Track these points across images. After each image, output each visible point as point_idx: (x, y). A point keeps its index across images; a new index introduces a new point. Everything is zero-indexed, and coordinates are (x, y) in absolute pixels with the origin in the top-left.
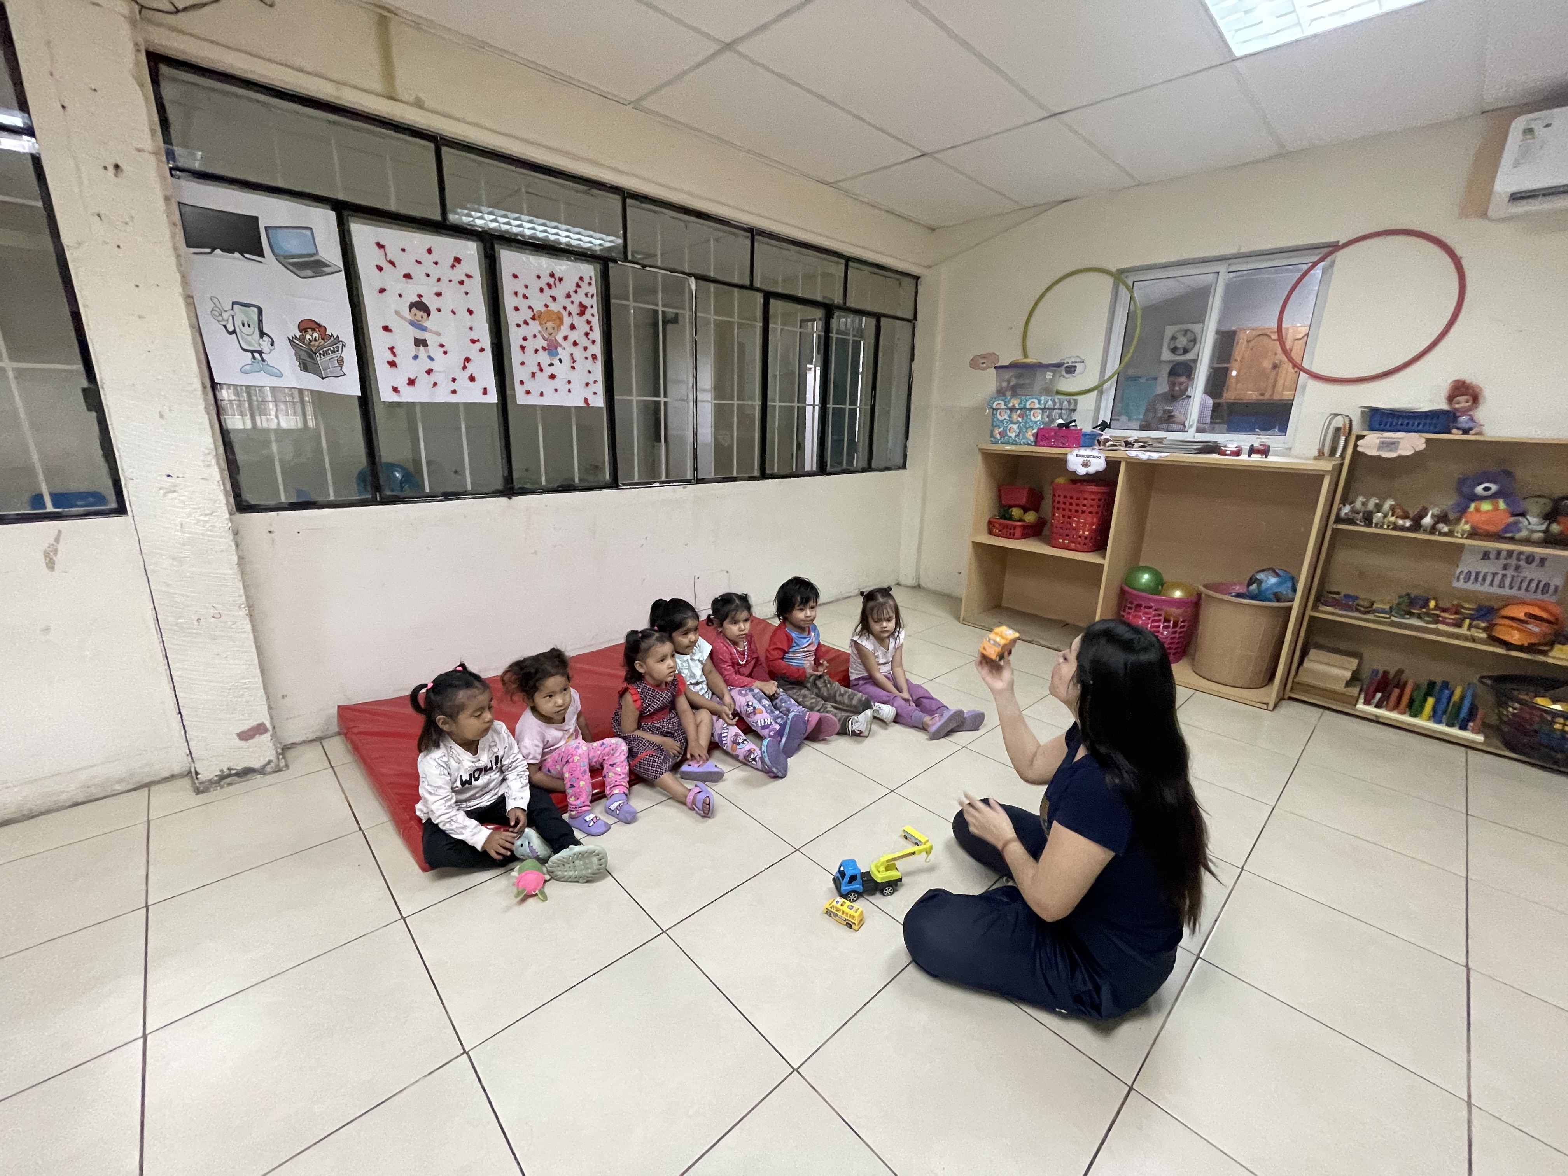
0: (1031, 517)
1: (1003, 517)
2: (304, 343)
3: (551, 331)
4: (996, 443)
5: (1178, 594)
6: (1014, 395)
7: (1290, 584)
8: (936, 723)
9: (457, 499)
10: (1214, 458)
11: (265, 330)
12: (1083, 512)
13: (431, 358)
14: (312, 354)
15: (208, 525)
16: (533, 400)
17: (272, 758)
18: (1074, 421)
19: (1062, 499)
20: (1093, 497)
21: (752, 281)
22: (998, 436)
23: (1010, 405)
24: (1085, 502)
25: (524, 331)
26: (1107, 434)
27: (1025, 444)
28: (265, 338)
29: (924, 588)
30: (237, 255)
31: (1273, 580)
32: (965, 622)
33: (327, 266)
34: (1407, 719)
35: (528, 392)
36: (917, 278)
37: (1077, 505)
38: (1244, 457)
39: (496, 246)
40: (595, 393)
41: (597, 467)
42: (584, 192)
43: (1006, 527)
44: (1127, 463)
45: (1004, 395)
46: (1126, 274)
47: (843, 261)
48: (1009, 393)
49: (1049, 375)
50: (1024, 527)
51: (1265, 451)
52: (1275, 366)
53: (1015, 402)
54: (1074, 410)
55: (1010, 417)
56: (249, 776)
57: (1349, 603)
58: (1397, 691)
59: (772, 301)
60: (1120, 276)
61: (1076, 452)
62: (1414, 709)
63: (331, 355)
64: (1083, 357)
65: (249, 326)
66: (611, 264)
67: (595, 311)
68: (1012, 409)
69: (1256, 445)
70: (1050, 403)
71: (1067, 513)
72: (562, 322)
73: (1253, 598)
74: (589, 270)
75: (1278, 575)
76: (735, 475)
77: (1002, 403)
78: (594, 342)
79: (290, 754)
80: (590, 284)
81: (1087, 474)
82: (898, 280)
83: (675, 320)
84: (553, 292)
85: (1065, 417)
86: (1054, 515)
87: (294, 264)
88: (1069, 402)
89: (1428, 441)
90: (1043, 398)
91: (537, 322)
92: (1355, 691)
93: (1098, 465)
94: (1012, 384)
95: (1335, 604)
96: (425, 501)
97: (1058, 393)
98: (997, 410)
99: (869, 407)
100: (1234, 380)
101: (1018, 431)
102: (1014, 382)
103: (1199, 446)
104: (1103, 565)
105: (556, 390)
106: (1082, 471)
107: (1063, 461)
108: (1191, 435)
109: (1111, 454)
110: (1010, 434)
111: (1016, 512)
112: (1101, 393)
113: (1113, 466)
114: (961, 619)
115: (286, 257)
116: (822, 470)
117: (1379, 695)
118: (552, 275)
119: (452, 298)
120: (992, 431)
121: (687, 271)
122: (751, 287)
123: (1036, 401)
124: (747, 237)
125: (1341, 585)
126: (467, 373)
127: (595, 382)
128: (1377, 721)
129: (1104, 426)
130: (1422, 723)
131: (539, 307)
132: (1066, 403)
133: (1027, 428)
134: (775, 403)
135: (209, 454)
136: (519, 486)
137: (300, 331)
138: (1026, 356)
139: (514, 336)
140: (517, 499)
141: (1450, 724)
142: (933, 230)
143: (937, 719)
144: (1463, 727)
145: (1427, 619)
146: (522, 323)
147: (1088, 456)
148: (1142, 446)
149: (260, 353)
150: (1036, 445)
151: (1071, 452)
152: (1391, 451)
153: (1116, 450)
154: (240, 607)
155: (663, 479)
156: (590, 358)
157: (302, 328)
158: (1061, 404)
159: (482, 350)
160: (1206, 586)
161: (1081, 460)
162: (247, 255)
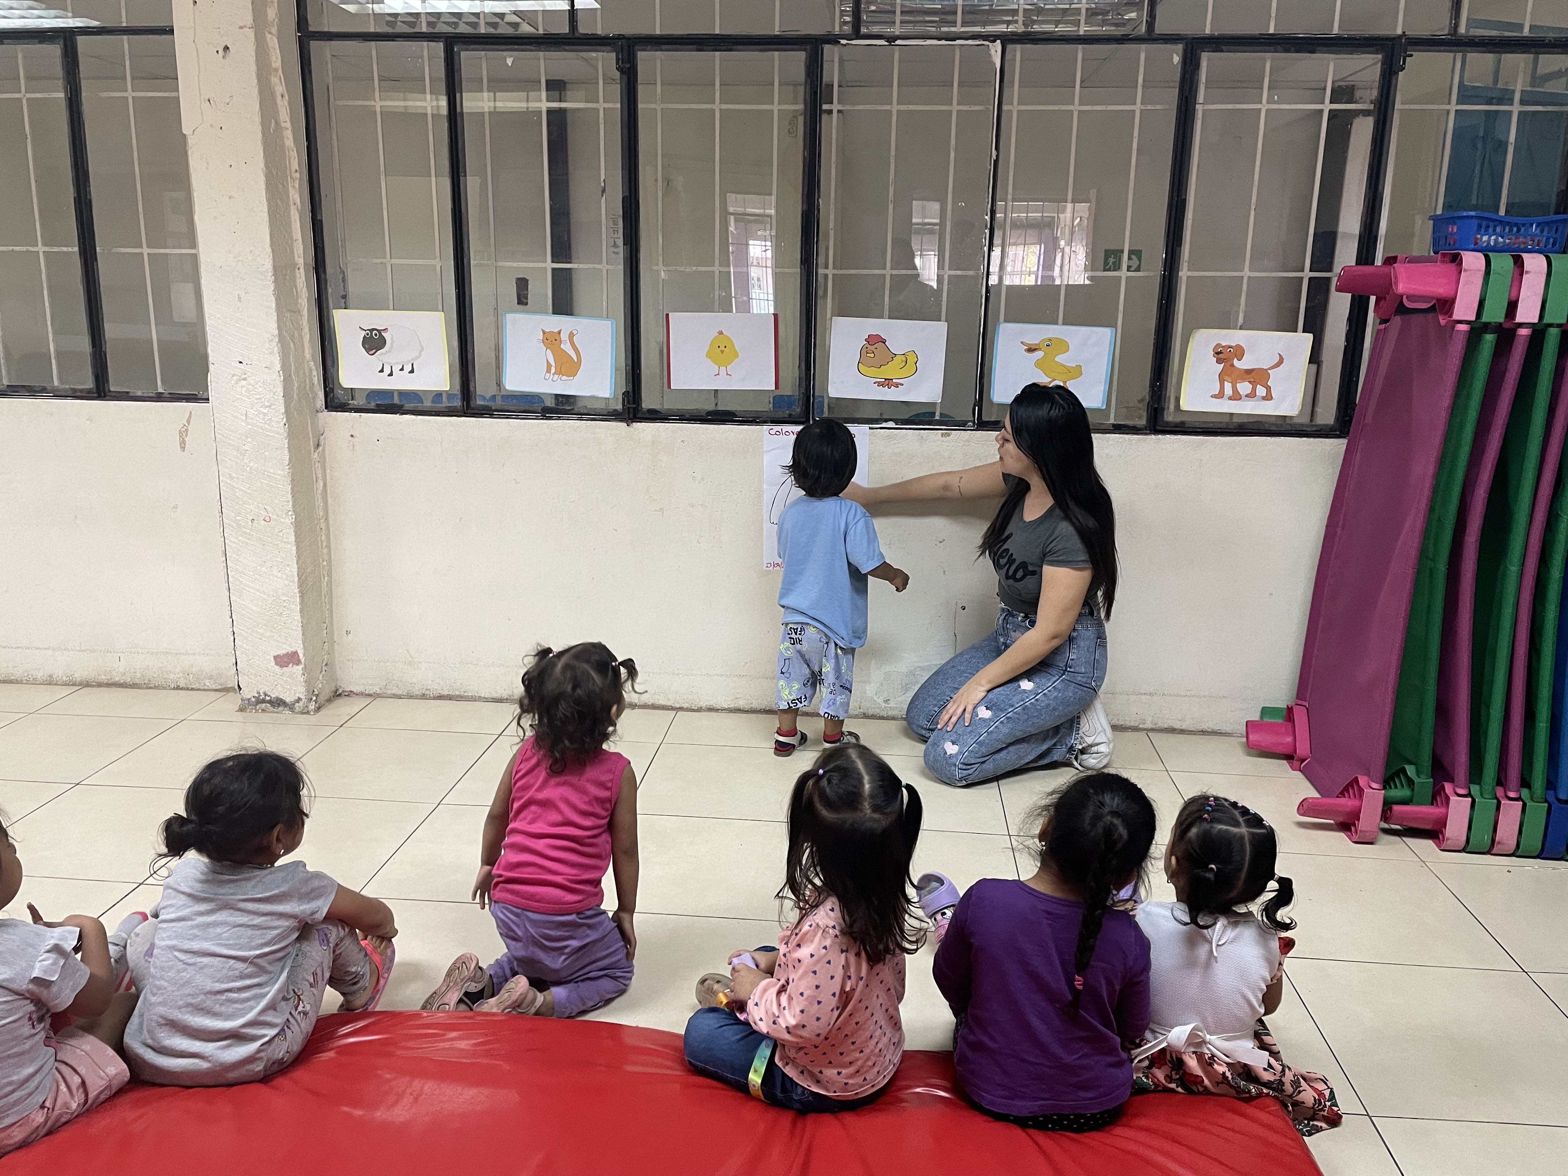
17: (302, 696)
56: (280, 709)
66: (828, 47)
136: (645, 408)
154: (287, 514)
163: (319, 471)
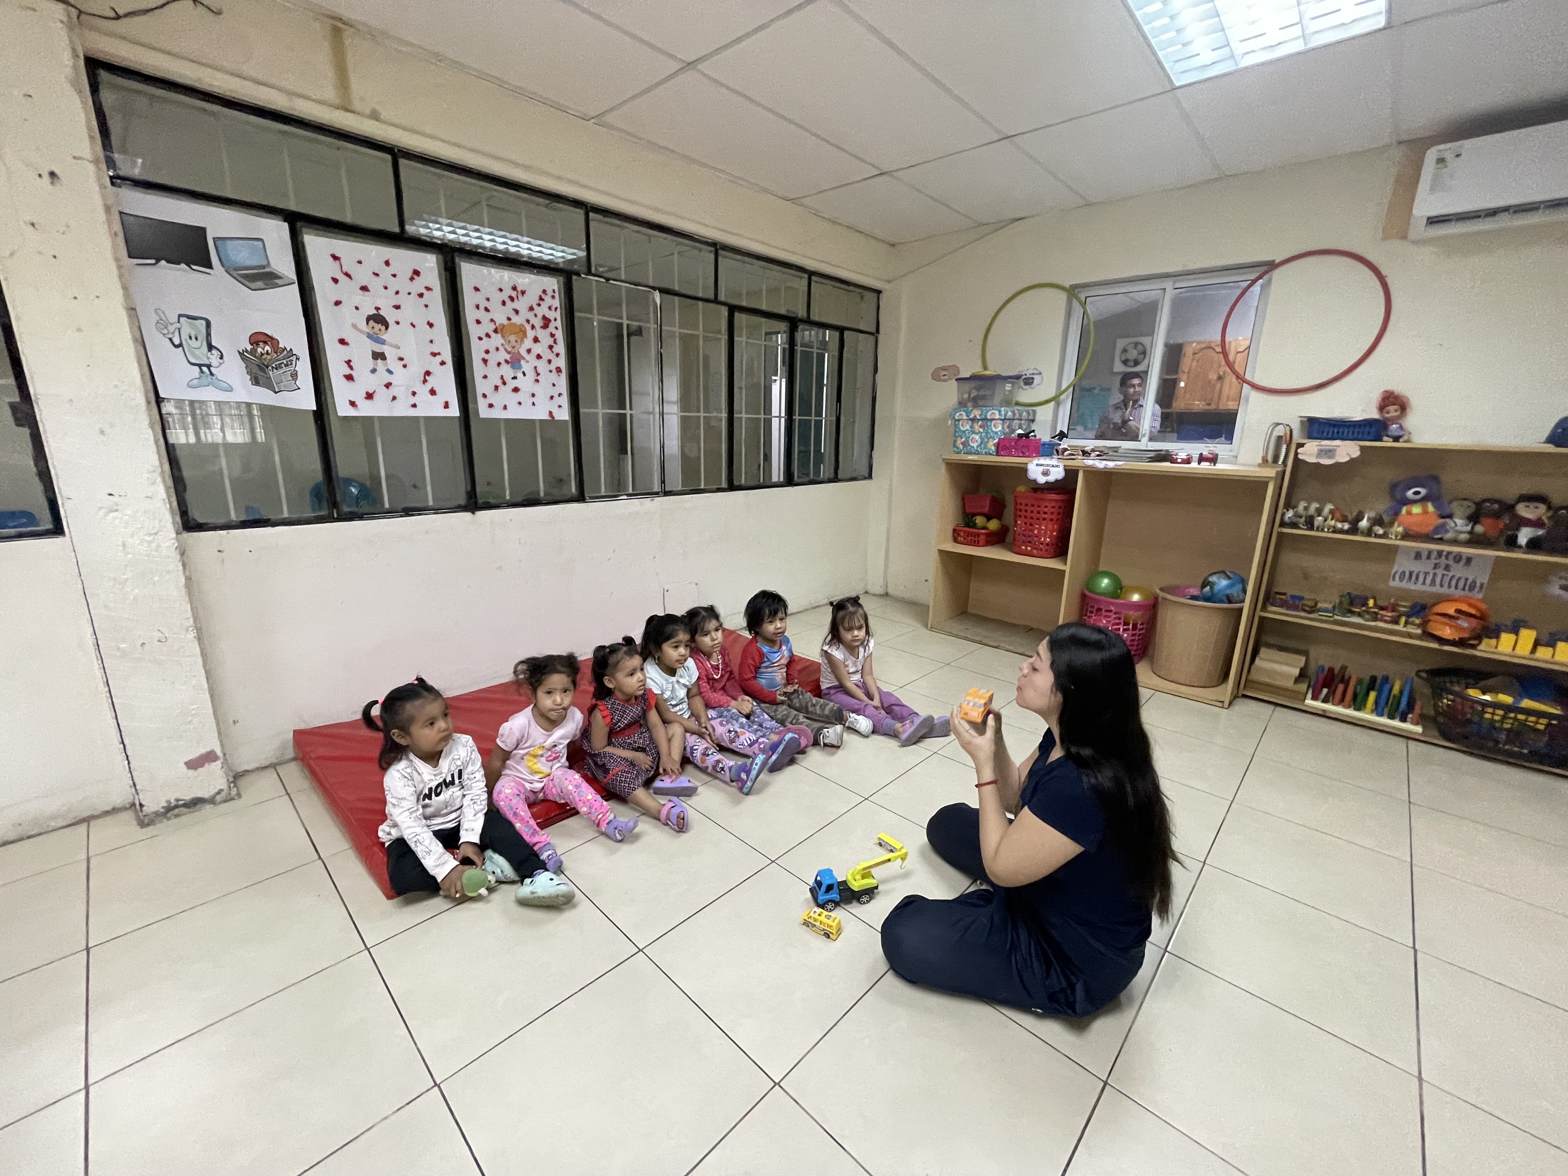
0: (994, 525)
1: (967, 525)
2: (255, 357)
3: (513, 343)
4: (959, 453)
5: (1136, 597)
6: (976, 405)
7: (1239, 587)
8: (907, 729)
9: (419, 515)
10: (1167, 465)
11: (213, 344)
12: (1044, 519)
13: (390, 372)
14: (263, 367)
15: (153, 545)
16: (497, 413)
17: (222, 787)
18: (1033, 431)
19: (1023, 507)
20: (1053, 504)
21: (716, 295)
22: (961, 447)
23: (972, 416)
24: (1046, 510)
25: (486, 344)
26: (1065, 444)
27: (986, 453)
28: (214, 352)
29: (891, 596)
30: (183, 266)
31: (1224, 583)
32: (932, 629)
33: (279, 278)
34: (1351, 712)
35: (491, 406)
36: (879, 292)
37: (1039, 512)
38: (1194, 465)
39: (457, 260)
40: (560, 406)
41: (561, 480)
42: (547, 206)
43: (969, 534)
44: (1084, 471)
45: (966, 406)
46: (1079, 290)
47: (806, 276)
48: (970, 404)
49: (1008, 387)
50: (987, 535)
51: (1213, 460)
52: (1220, 378)
53: (976, 413)
54: (1033, 421)
55: (972, 427)
56: (198, 807)
57: (1295, 603)
58: (1341, 687)
59: (737, 315)
60: (1072, 291)
61: (1036, 461)
62: (1358, 703)
63: (284, 369)
64: (1040, 369)
65: (196, 339)
66: (574, 277)
67: (559, 323)
68: (973, 420)
69: (1205, 453)
70: (1010, 413)
71: (1029, 521)
72: (525, 335)
73: (1207, 599)
74: (552, 283)
75: (1229, 578)
76: (702, 487)
77: (964, 413)
78: (558, 355)
79: (242, 782)
80: (553, 297)
81: (1047, 483)
82: (860, 293)
83: (639, 332)
84: (516, 305)
85: (1024, 427)
86: (1016, 522)
87: (246, 277)
88: (1029, 414)
89: (1362, 448)
90: (1003, 409)
91: (499, 335)
92: (1303, 687)
93: (1057, 474)
94: (972, 396)
95: (1284, 604)
96: (384, 518)
97: (1017, 404)
98: (959, 420)
99: (834, 418)
100: (1183, 391)
101: (979, 441)
102: (974, 393)
103: (1152, 454)
104: (1064, 571)
105: (520, 403)
106: (1042, 480)
107: (1024, 470)
108: (1144, 443)
109: (1070, 463)
110: (971, 444)
111: (980, 520)
112: (1058, 404)
113: (1071, 474)
114: (929, 626)
115: (236, 269)
116: (789, 481)
117: (1325, 691)
118: (514, 288)
119: (411, 310)
120: (955, 442)
121: (651, 284)
122: (716, 301)
123: (997, 412)
124: (711, 252)
125: (1287, 586)
126: (428, 386)
127: (560, 395)
128: (1324, 715)
129: (1062, 435)
130: (1366, 715)
131: (501, 320)
132: (1025, 414)
133: (988, 439)
134: (742, 415)
135: (154, 471)
136: (482, 500)
137: (252, 344)
138: (985, 368)
139: (476, 350)
140: (481, 514)
141: (1391, 717)
142: (893, 245)
143: (908, 726)
144: (1403, 719)
145: (1367, 616)
146: (483, 336)
147: (1048, 465)
148: (1098, 455)
149: (209, 366)
150: (998, 454)
151: (1031, 461)
152: (1330, 458)
153: (1074, 459)
154: (187, 630)
155: (630, 491)
156: (554, 371)
157: (252, 342)
158: (1020, 415)
159: (443, 363)
160: (1162, 589)
161: (1041, 469)
162: (194, 267)
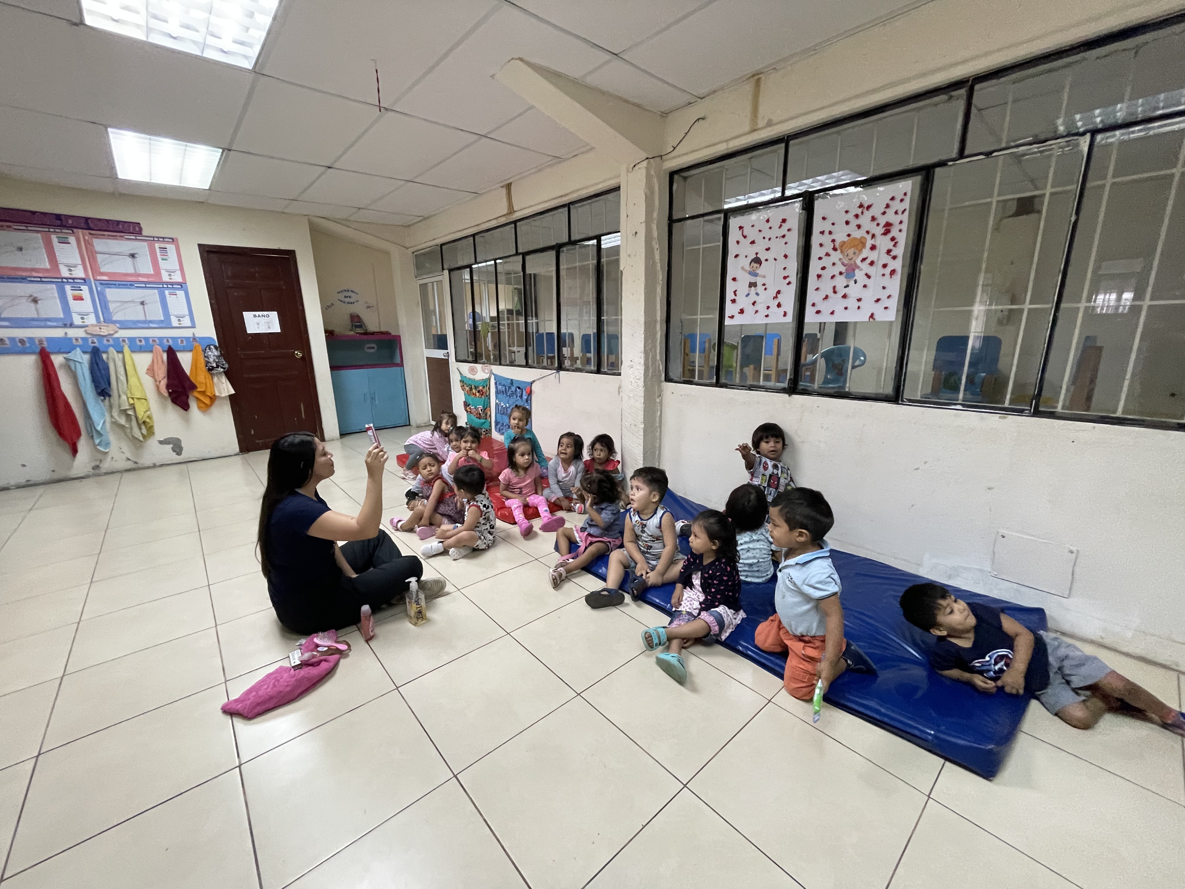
3: (851, 256)
13: (757, 294)
35: (818, 312)
39: (814, 200)
40: (886, 308)
66: (938, 170)
74: (905, 186)
78: (895, 257)
80: (903, 200)
84: (859, 221)
91: (838, 252)
105: (846, 308)
118: (861, 206)
119: (776, 249)
126: (777, 301)
127: (889, 297)
136: (801, 387)
139: (815, 267)
140: (796, 397)
146: (822, 256)
156: (888, 274)
159: (790, 283)
163: (659, 408)
